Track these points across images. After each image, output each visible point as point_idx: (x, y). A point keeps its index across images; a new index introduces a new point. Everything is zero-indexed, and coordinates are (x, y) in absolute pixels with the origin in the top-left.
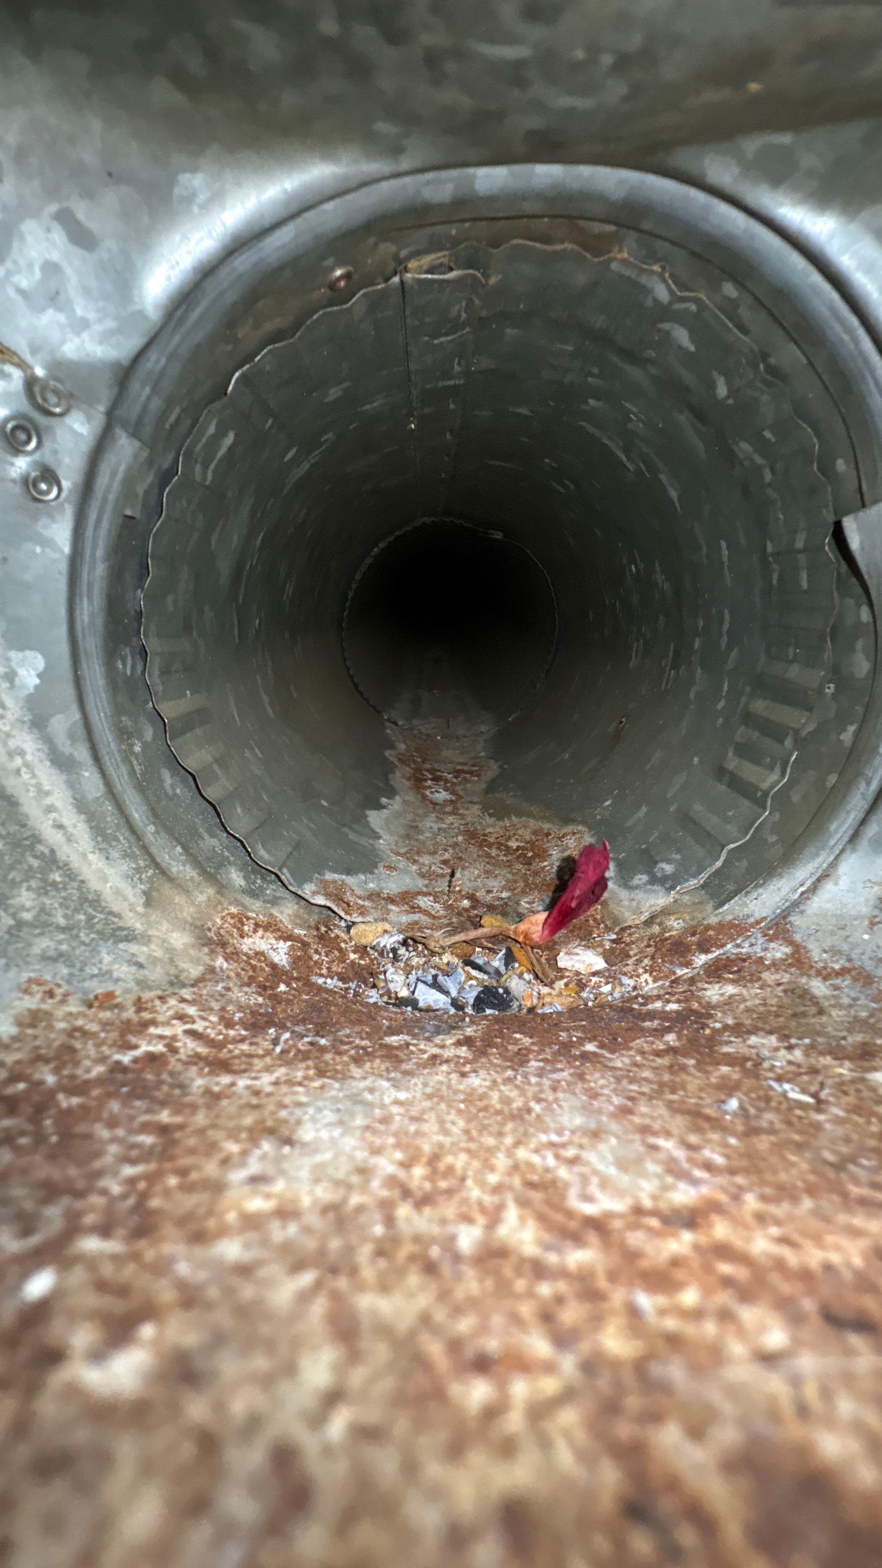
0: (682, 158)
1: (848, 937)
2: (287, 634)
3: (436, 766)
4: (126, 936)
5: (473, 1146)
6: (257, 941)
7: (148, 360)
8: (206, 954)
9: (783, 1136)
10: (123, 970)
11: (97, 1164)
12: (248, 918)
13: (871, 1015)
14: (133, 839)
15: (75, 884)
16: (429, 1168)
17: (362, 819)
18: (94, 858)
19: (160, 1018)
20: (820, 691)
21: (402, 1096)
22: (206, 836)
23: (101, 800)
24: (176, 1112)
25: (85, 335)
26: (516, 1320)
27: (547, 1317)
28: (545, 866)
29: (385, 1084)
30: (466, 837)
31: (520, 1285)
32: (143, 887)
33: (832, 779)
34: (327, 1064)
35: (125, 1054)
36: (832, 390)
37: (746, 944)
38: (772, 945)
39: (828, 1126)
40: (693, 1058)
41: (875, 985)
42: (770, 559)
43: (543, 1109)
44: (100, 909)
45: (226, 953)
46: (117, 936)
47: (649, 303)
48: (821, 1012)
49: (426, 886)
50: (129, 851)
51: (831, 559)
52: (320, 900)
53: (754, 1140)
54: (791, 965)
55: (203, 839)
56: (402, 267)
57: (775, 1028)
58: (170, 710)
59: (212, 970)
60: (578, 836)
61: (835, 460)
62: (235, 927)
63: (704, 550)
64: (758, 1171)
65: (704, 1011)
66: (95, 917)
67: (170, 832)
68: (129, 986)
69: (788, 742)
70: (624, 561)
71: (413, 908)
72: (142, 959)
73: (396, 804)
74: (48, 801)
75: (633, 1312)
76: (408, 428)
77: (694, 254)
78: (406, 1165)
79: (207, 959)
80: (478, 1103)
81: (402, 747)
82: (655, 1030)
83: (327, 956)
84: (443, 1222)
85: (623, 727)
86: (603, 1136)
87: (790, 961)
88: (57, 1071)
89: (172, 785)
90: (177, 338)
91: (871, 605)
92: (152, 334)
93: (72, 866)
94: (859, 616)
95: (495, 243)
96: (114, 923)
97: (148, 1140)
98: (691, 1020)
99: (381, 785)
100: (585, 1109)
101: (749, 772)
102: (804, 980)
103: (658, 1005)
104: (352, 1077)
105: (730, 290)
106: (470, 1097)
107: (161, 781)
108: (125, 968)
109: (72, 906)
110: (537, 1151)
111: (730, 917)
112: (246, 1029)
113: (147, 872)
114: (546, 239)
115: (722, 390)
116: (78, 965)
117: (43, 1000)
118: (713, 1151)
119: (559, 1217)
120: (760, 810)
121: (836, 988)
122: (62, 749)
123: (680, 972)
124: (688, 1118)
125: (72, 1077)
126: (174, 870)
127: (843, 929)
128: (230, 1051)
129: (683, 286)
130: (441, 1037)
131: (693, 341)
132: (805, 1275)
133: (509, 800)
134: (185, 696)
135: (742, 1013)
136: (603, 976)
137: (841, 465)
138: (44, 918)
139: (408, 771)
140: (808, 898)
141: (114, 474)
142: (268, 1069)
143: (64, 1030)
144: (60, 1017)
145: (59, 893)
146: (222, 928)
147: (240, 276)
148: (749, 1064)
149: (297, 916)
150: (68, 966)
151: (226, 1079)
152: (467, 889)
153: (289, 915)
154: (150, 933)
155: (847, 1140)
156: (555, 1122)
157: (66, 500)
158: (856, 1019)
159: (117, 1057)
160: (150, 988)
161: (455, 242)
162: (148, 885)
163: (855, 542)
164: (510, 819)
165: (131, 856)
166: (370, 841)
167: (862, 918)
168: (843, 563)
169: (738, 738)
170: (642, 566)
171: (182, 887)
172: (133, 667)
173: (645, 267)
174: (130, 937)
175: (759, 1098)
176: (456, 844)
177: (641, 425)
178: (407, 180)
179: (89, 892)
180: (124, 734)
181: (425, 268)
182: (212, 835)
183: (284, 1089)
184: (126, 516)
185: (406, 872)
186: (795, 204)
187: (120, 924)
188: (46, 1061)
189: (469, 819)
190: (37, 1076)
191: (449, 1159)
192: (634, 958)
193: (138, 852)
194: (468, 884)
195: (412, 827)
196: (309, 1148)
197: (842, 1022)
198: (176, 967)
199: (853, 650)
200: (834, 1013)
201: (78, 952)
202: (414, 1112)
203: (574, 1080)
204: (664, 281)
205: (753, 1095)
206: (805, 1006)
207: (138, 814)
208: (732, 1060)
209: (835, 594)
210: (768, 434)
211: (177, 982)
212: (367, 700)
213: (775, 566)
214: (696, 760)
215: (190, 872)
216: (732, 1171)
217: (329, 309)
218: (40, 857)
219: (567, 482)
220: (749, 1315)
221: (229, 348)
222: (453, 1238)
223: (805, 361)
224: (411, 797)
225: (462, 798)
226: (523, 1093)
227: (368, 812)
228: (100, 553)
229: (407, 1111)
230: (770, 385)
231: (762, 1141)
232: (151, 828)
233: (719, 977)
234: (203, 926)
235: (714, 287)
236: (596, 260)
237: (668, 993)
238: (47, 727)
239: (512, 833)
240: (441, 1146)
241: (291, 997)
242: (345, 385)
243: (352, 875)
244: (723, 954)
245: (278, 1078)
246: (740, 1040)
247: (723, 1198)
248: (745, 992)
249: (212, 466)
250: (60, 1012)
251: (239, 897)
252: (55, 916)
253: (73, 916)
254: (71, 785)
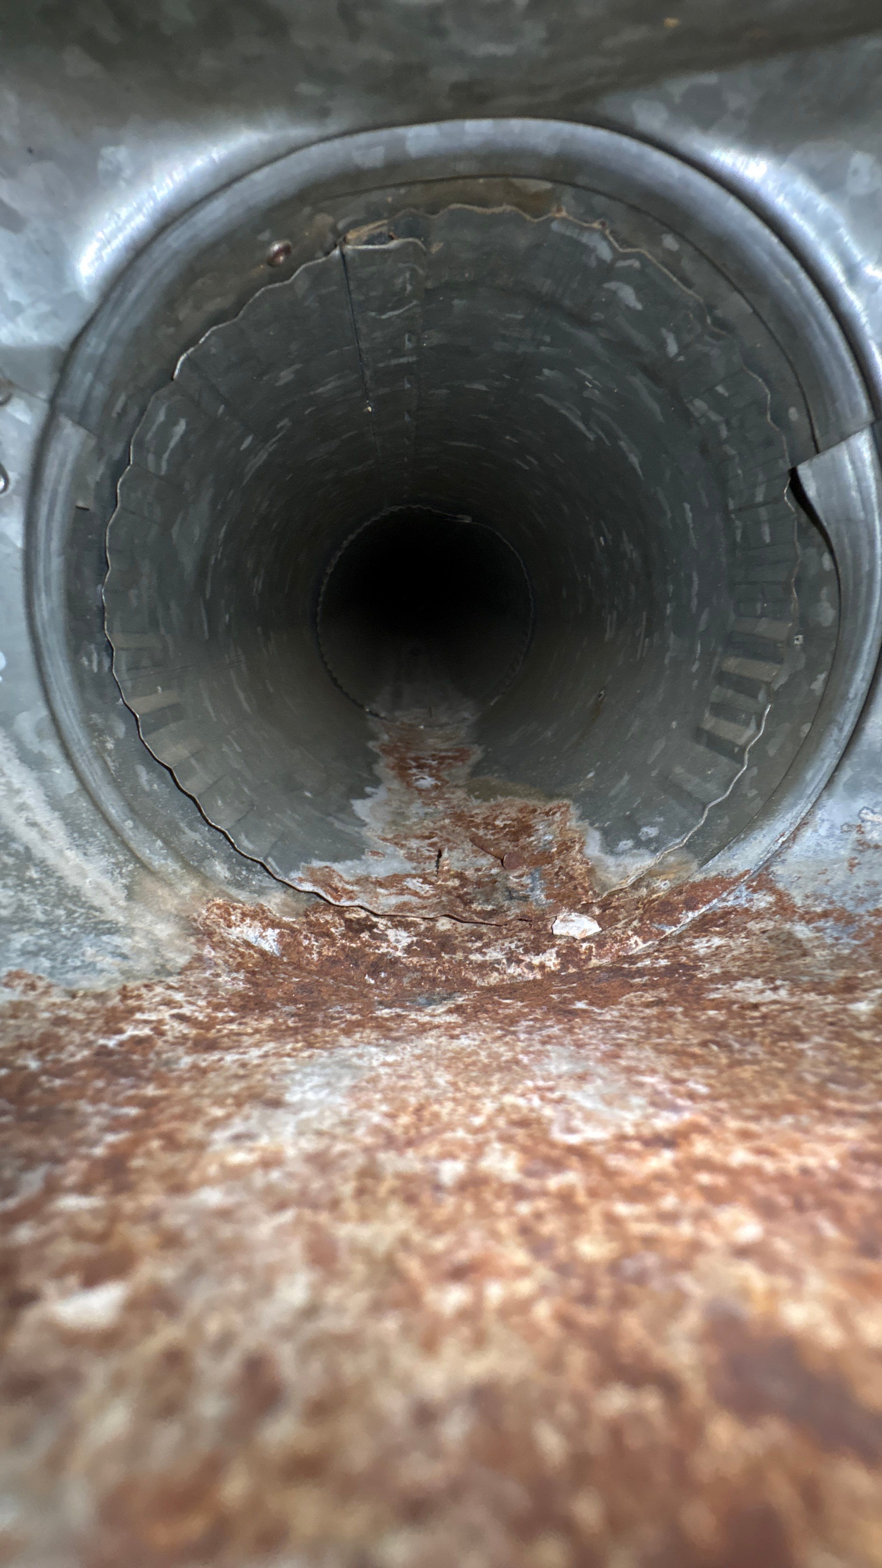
0: (610, 105)
1: (828, 881)
2: (259, 629)
3: (420, 754)
4: (109, 929)
5: (458, 1095)
6: (245, 931)
7: (88, 345)
8: (192, 944)
9: (765, 1064)
10: (107, 962)
11: (79, 1135)
12: (235, 908)
13: (854, 951)
14: (110, 834)
15: (53, 881)
16: (414, 1117)
17: (345, 809)
18: (70, 854)
19: (145, 1004)
20: (789, 642)
21: (391, 1058)
22: (187, 830)
23: (75, 797)
24: (163, 1086)
25: (20, 320)
26: (495, 1235)
27: (526, 1231)
28: (532, 841)
29: (373, 1050)
30: (453, 820)
31: (500, 1206)
32: (124, 881)
33: (806, 728)
34: (316, 1036)
35: (109, 1039)
36: (779, 337)
37: (731, 897)
38: (756, 896)
39: (810, 1053)
40: (680, 1006)
41: (857, 923)
42: (733, 516)
43: (531, 1060)
44: (80, 904)
45: (213, 942)
46: (99, 929)
47: (593, 263)
48: (805, 954)
49: (415, 869)
50: (107, 846)
51: (790, 509)
52: (308, 887)
53: (737, 1070)
54: (775, 913)
55: (184, 833)
56: (341, 239)
57: (761, 972)
58: (141, 705)
59: (199, 958)
60: (563, 809)
61: (787, 410)
62: (221, 917)
63: (669, 515)
64: (741, 1096)
65: (692, 964)
66: (75, 912)
67: (150, 827)
68: (114, 976)
69: (761, 696)
70: (592, 535)
71: (403, 890)
72: (125, 951)
73: (381, 793)
74: (18, 800)
75: (612, 1220)
76: (365, 410)
77: (633, 208)
78: (392, 1116)
79: (194, 949)
80: (466, 1059)
81: (386, 737)
82: (645, 985)
83: (317, 941)
84: (426, 1159)
85: (603, 699)
86: (588, 1077)
87: (774, 909)
88: (41, 1056)
89: (148, 781)
90: (116, 321)
91: (832, 552)
92: (88, 316)
93: (49, 862)
94: (821, 564)
95: (433, 209)
96: (95, 917)
97: (133, 1111)
98: (679, 973)
99: (365, 775)
100: (573, 1058)
101: (726, 730)
102: (787, 926)
103: (648, 962)
104: (341, 1046)
105: (670, 242)
106: (458, 1055)
107: (136, 776)
108: (109, 960)
109: (51, 901)
110: (523, 1095)
111: (713, 874)
112: (234, 1011)
113: (127, 866)
114: (483, 203)
115: (673, 348)
116: (60, 959)
117: (24, 992)
118: (697, 1082)
119: (543, 1149)
120: (738, 766)
121: (818, 930)
122: (30, 747)
123: (669, 931)
124: (674, 1057)
125: (56, 1061)
126: (156, 863)
127: (824, 873)
128: (219, 1031)
129: (624, 243)
130: (432, 1007)
131: (640, 300)
132: (782, 1178)
133: (494, 780)
134: (156, 691)
135: (729, 961)
136: (594, 941)
137: (793, 414)
138: (22, 914)
139: (391, 760)
140: (789, 847)
141: (62, 464)
142: (257, 1045)
143: (48, 1019)
144: (43, 1008)
145: (37, 889)
146: (207, 918)
147: (176, 253)
148: (735, 1007)
149: (285, 904)
150: (51, 960)
151: (215, 1056)
152: (455, 869)
153: (277, 904)
154: (133, 925)
155: (830, 1063)
156: (541, 1070)
157: (14, 492)
158: (839, 957)
159: (102, 1042)
160: (136, 978)
161: (393, 210)
162: (129, 880)
163: (811, 490)
164: (495, 799)
165: (112, 852)
166: (356, 829)
167: (842, 861)
168: (801, 511)
169: (713, 699)
170: (609, 537)
171: (165, 881)
172: (100, 663)
173: (585, 225)
174: (113, 929)
175: (744, 1035)
176: (443, 827)
177: (597, 392)
178: (337, 144)
179: (68, 888)
180: (94, 731)
181: (365, 238)
182: (195, 830)
183: (272, 1060)
184: (78, 508)
185: (394, 856)
186: (727, 147)
187: (102, 918)
188: (29, 1047)
189: (455, 802)
190: (20, 1062)
191: (436, 1107)
192: (623, 922)
193: (116, 848)
194: (456, 864)
195: (399, 814)
196: (296, 1108)
197: (826, 960)
198: (162, 957)
199: (818, 600)
200: (818, 953)
201: (59, 946)
202: (402, 1071)
203: (562, 1034)
204: (605, 238)
205: (739, 1033)
206: (790, 949)
207: (114, 810)
208: (717, 1005)
209: (797, 544)
210: (720, 389)
211: (163, 971)
212: (346, 694)
213: (738, 523)
214: (674, 724)
215: (171, 866)
216: (713, 1098)
217: (270, 286)
218: (15, 854)
219: (529, 458)
220: (726, 1215)
221: (171, 330)
222: (436, 1172)
223: (751, 311)
224: (396, 785)
225: (448, 782)
226: (512, 1048)
227: (353, 802)
228: (55, 545)
229: (395, 1071)
230: (716, 337)
231: (745, 1070)
232: (129, 824)
233: (706, 931)
234: (188, 917)
235: (654, 240)
236: (536, 220)
237: (657, 951)
238: (12, 724)
239: (498, 812)
240: (427, 1098)
241: (281, 981)
242: (298, 366)
243: (339, 862)
244: (709, 909)
245: (267, 1052)
246: (728, 986)
247: (705, 1121)
248: (732, 944)
249: (166, 456)
250: (43, 1003)
251: (224, 888)
252: (34, 911)
253: (52, 911)
254: (43, 783)
